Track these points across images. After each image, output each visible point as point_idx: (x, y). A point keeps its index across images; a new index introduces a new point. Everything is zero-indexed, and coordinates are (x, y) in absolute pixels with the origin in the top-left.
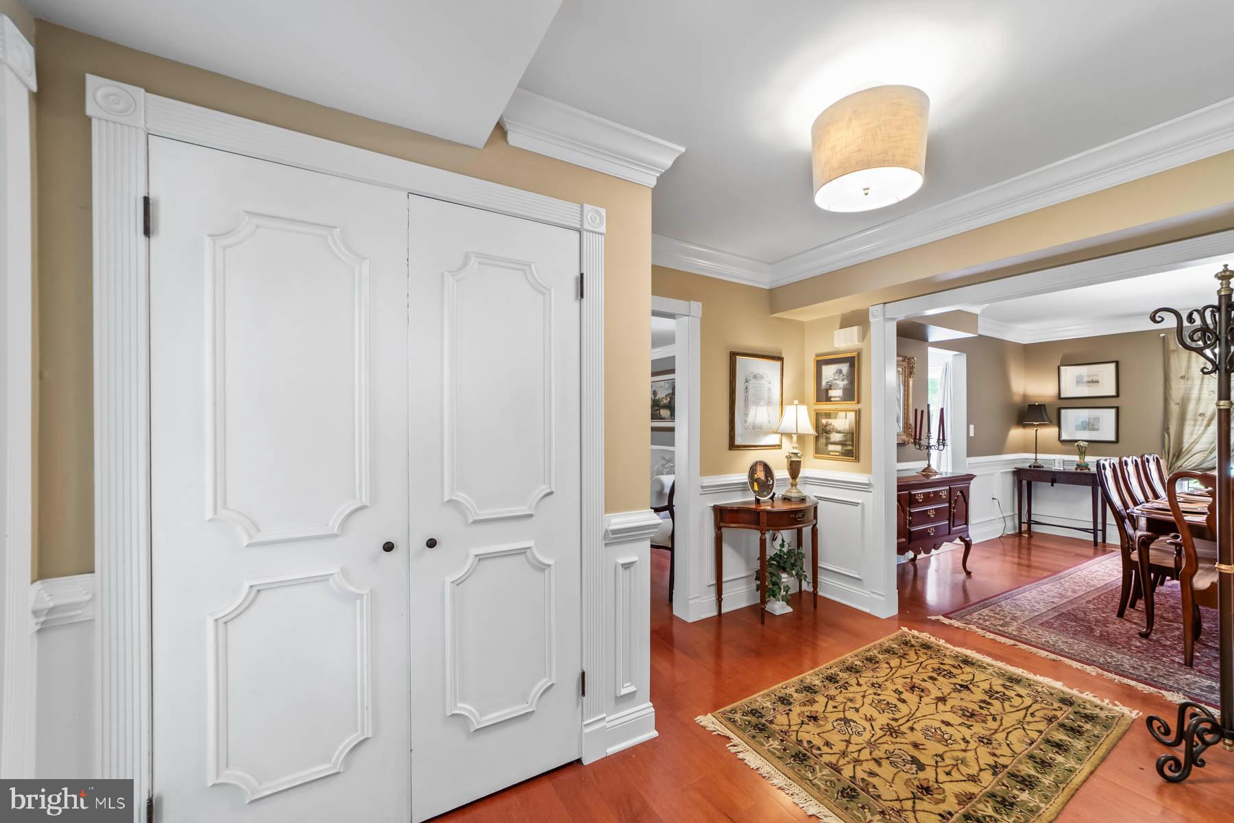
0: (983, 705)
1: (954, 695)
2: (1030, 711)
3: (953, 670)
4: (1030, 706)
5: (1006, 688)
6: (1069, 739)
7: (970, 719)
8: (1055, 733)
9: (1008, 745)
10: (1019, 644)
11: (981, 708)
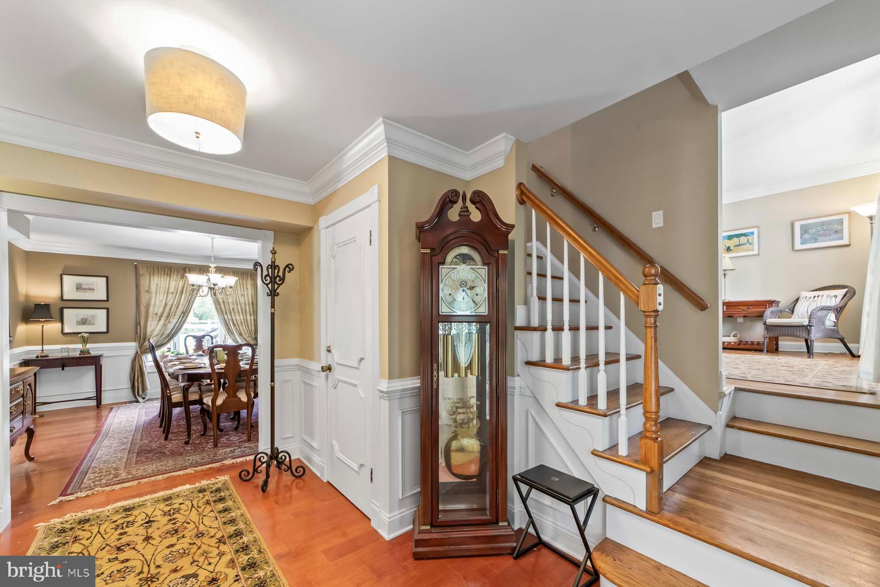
0: (173, 522)
1: (150, 531)
2: (195, 506)
3: (128, 520)
4: (192, 504)
5: (170, 506)
6: (225, 504)
7: (178, 533)
8: (217, 507)
9: (210, 527)
10: (141, 480)
11: (174, 524)
